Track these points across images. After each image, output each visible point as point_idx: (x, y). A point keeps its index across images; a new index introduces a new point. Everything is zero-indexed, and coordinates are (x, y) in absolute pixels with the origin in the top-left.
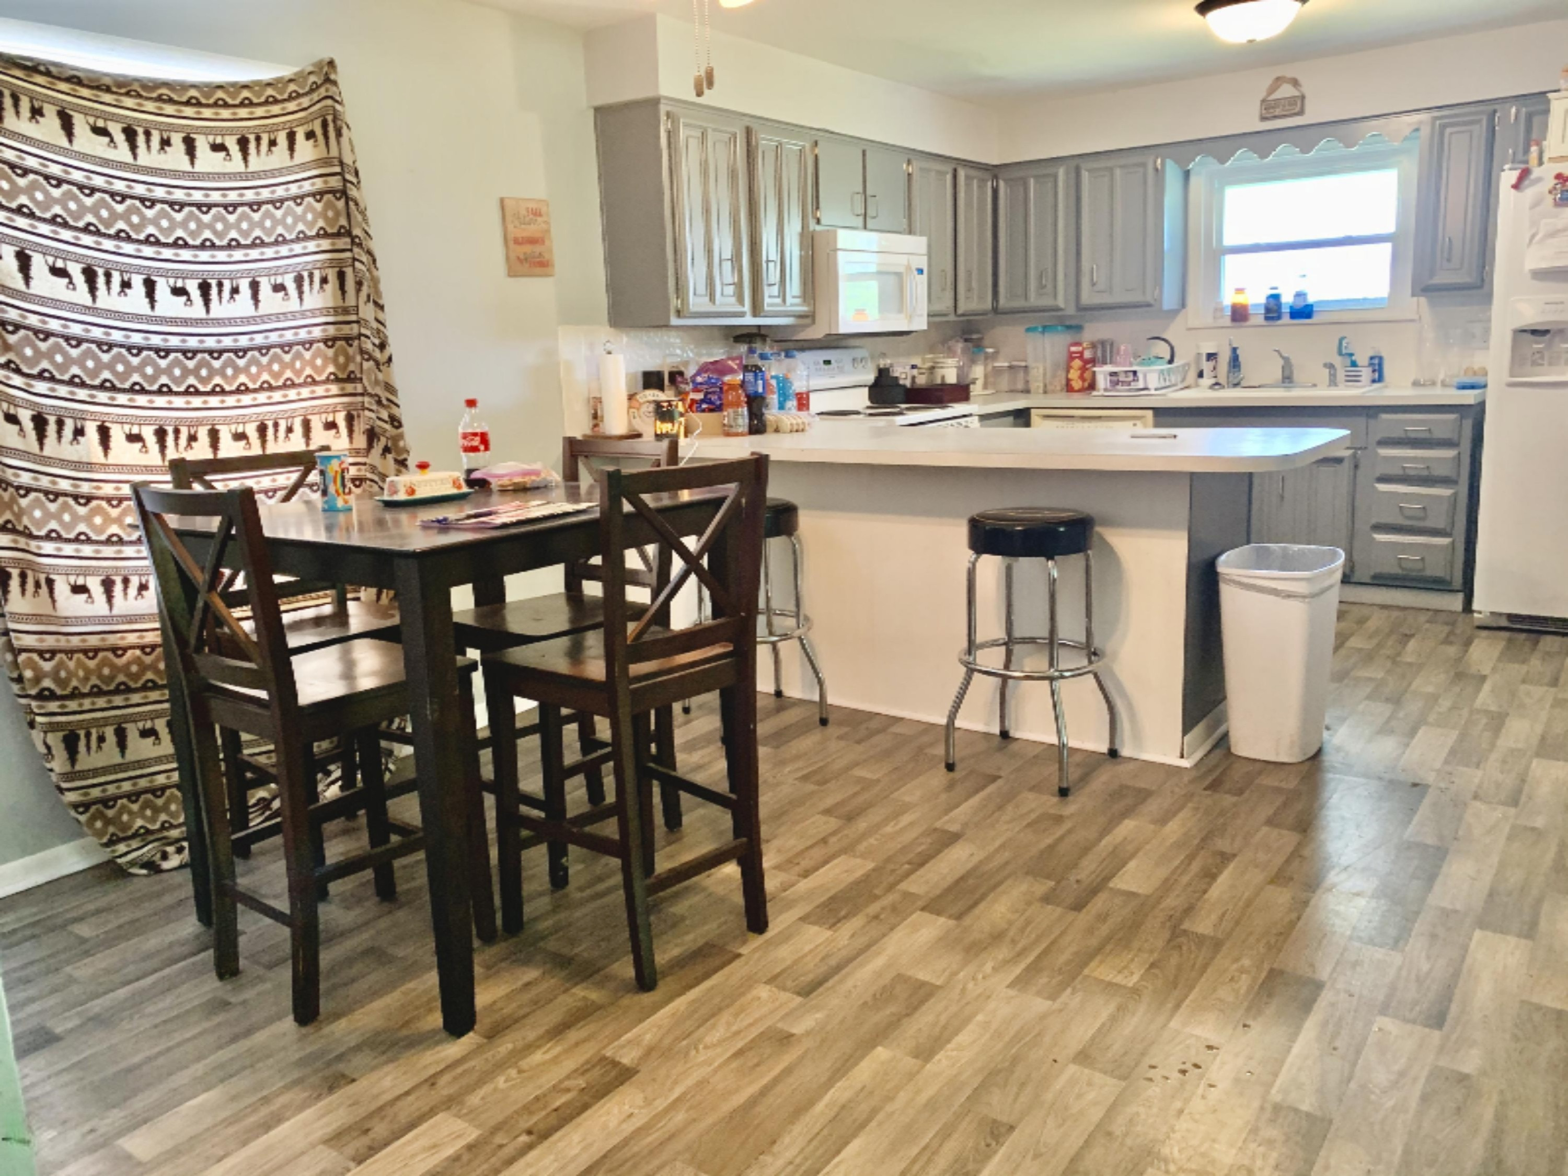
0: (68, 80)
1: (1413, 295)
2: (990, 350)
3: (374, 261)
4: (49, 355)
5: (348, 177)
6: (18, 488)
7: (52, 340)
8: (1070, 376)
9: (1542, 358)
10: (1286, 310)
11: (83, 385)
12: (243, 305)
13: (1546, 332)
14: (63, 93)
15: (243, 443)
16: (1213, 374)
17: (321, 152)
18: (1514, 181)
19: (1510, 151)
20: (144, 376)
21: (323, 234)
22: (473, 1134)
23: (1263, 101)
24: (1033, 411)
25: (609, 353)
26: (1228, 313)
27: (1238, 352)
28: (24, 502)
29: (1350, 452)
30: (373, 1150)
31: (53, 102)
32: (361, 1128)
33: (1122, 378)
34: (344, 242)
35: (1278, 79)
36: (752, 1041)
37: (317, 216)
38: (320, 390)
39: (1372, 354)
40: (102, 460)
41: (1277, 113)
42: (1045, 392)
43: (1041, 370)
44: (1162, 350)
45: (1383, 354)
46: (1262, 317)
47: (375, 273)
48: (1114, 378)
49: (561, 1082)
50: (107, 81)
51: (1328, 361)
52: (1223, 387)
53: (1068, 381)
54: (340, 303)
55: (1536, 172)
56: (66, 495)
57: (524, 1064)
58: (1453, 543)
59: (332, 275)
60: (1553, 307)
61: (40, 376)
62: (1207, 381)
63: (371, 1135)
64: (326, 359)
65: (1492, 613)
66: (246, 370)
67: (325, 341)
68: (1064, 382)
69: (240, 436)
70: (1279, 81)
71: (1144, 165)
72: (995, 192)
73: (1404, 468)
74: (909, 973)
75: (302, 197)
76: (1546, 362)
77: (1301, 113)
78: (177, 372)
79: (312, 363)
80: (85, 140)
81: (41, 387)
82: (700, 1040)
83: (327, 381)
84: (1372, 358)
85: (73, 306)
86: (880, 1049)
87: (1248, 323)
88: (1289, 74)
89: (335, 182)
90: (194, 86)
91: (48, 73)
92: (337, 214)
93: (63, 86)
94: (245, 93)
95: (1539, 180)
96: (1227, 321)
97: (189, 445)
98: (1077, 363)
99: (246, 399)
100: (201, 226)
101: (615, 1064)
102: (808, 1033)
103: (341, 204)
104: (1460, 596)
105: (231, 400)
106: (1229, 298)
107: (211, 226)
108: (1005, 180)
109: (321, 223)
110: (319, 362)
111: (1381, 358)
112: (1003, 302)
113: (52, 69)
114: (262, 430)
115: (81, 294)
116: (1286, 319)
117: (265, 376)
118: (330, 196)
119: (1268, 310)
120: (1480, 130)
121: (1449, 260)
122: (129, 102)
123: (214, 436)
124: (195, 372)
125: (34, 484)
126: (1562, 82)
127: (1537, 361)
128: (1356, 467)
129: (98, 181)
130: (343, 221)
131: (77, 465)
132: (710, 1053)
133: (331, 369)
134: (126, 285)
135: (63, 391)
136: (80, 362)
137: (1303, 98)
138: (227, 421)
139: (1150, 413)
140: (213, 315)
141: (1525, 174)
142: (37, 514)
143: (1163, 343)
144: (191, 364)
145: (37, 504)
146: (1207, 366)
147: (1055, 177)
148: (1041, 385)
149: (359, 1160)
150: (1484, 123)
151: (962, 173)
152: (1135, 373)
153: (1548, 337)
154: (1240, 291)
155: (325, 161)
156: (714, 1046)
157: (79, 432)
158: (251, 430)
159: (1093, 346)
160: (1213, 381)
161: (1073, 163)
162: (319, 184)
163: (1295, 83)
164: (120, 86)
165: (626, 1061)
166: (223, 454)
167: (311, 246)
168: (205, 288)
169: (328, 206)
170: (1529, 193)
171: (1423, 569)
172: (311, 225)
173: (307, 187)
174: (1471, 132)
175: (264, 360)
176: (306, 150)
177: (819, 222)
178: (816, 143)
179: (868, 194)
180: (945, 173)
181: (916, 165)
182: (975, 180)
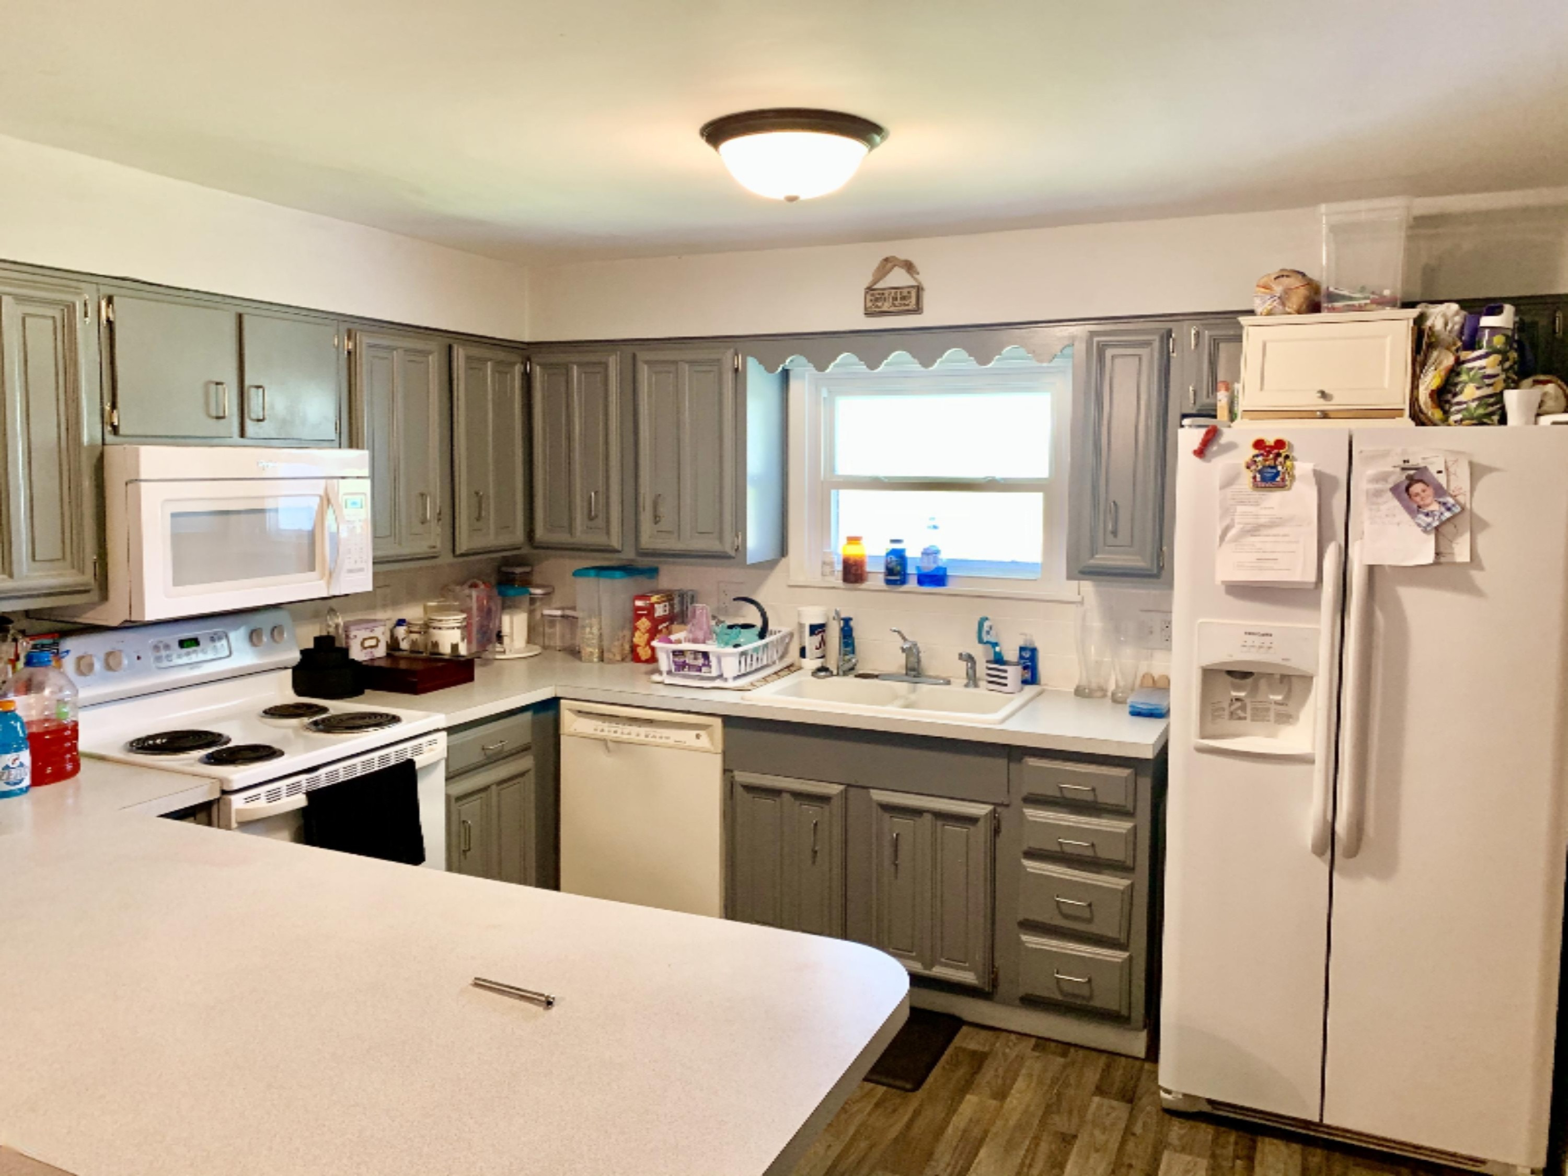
1: (1070, 577)
2: (538, 591)
8: (636, 640)
9: (1243, 708)
10: (911, 570)
13: (1246, 675)
16: (819, 653)
18: (1196, 445)
19: (1191, 388)
23: (870, 289)
24: (562, 701)
26: (839, 567)
27: (852, 623)
29: (988, 808)
33: (689, 660)
35: (886, 260)
39: (1022, 643)
41: (885, 308)
42: (601, 659)
43: (595, 630)
44: (752, 616)
45: (1038, 645)
46: (881, 577)
48: (680, 660)
51: (965, 650)
52: (832, 675)
53: (634, 648)
55: (1227, 435)
58: (1130, 958)
60: (1258, 640)
62: (810, 663)
65: (1185, 1095)
68: (627, 647)
70: (887, 264)
71: (718, 362)
72: (527, 379)
73: (1061, 844)
76: (1249, 714)
77: (918, 310)
84: (1022, 649)
87: (864, 586)
88: (902, 256)
95: (1231, 446)
96: (837, 579)
98: (644, 623)
104: (1143, 1036)
106: (842, 549)
108: (544, 366)
111: (1034, 651)
112: (540, 533)
116: (912, 584)
119: (890, 571)
120: (1150, 355)
121: (1115, 533)
126: (1258, 301)
127: (1237, 711)
128: (997, 831)
137: (919, 289)
139: (718, 722)
141: (1212, 435)
143: (753, 608)
146: (811, 642)
147: (606, 366)
148: (596, 651)
150: (1156, 344)
151: (460, 354)
152: (705, 655)
153: (1249, 681)
154: (853, 540)
159: (669, 597)
160: (818, 663)
161: (630, 349)
163: (909, 267)
170: (1220, 465)
171: (1091, 997)
174: (1140, 357)
177: (115, 430)
178: (110, 301)
179: (247, 382)
180: (430, 353)
181: (364, 340)
182: (489, 363)
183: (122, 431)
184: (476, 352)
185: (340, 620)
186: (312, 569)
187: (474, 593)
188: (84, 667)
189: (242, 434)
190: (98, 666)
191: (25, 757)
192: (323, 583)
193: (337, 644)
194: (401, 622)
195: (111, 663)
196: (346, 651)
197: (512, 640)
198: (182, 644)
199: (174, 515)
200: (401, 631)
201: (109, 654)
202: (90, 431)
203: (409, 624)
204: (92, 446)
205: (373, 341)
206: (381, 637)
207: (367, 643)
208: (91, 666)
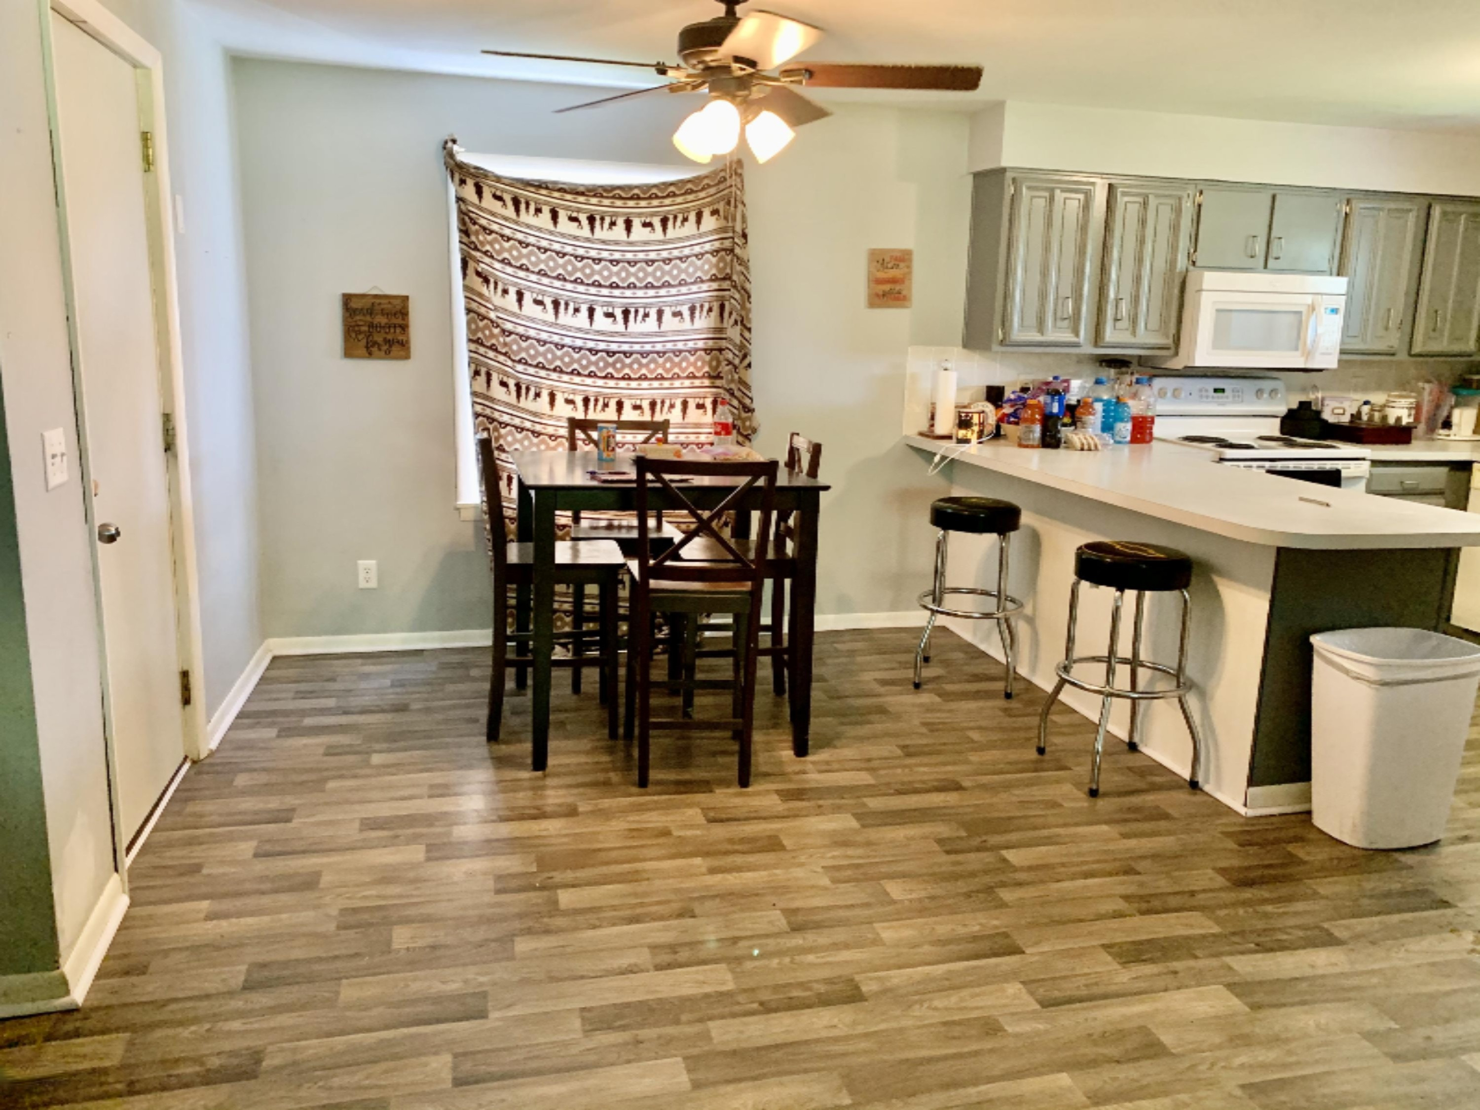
0: (560, 190)
3: (749, 297)
4: (527, 350)
5: (736, 240)
6: (500, 423)
7: (530, 341)
11: (544, 368)
12: (651, 324)
14: (555, 199)
15: (638, 412)
17: (722, 223)
20: (581, 365)
21: (714, 279)
22: (730, 986)
25: (946, 370)
28: (503, 431)
30: (670, 966)
31: (546, 203)
32: (673, 948)
34: (726, 284)
36: (968, 1020)
37: (712, 266)
38: (697, 382)
40: (550, 413)
47: (748, 305)
49: (810, 982)
50: (582, 189)
54: (719, 325)
56: (528, 430)
57: (797, 958)
59: (716, 306)
61: (520, 361)
63: (677, 956)
64: (704, 362)
66: (647, 366)
67: (705, 350)
69: (637, 407)
74: (1154, 1030)
75: (702, 254)
78: (601, 364)
79: (694, 364)
80: (564, 225)
81: (520, 367)
82: (931, 1000)
83: (703, 377)
85: (545, 322)
86: (1064, 1075)
89: (727, 244)
90: (637, 187)
91: (547, 188)
92: (726, 264)
93: (556, 194)
94: (672, 189)
97: (603, 410)
99: (645, 384)
100: (629, 274)
101: (857, 988)
102: (1017, 1036)
103: (729, 258)
105: (634, 384)
107: (635, 275)
109: (714, 271)
110: (699, 364)
113: (550, 186)
114: (653, 405)
115: (550, 316)
117: (660, 371)
118: (723, 253)
122: (594, 200)
123: (620, 405)
124: (613, 365)
125: (509, 421)
129: (568, 249)
130: (728, 271)
131: (535, 414)
132: (931, 1013)
133: (706, 369)
134: (577, 310)
135: (532, 370)
136: (544, 355)
138: (630, 397)
140: (629, 330)
142: (510, 439)
144: (611, 360)
145: (510, 433)
149: (659, 968)
151: (1438, 208)
155: (723, 230)
156: (936, 1009)
157: (538, 395)
158: (646, 405)
162: (717, 245)
164: (589, 191)
165: (864, 989)
166: (624, 418)
167: (705, 287)
168: (626, 313)
169: (722, 259)
172: (706, 273)
173: (708, 247)
175: (661, 360)
176: (709, 222)
177: (1194, 263)
178: (1201, 193)
179: (1273, 235)
180: (1410, 210)
181: (1358, 205)
182: (1463, 217)
183: (1198, 264)
184: (1450, 208)
185: (1320, 395)
186: (1297, 349)
187: (1427, 386)
188: (1162, 394)
189: (1266, 267)
190: (1169, 394)
191: (1129, 426)
192: (1303, 359)
193: (1314, 408)
194: (1366, 403)
195: (1176, 394)
196: (1318, 413)
197: (1460, 429)
198: (1216, 390)
199: (1218, 311)
200: (1366, 409)
201: (1175, 390)
202: (1182, 262)
203: (1372, 405)
204: (1180, 273)
205: (1362, 205)
206: (1347, 408)
207: (1336, 411)
208: (1165, 394)
